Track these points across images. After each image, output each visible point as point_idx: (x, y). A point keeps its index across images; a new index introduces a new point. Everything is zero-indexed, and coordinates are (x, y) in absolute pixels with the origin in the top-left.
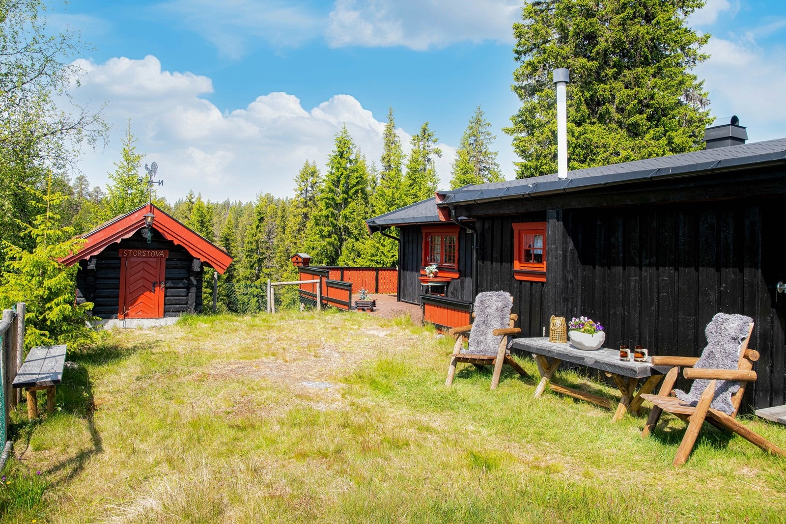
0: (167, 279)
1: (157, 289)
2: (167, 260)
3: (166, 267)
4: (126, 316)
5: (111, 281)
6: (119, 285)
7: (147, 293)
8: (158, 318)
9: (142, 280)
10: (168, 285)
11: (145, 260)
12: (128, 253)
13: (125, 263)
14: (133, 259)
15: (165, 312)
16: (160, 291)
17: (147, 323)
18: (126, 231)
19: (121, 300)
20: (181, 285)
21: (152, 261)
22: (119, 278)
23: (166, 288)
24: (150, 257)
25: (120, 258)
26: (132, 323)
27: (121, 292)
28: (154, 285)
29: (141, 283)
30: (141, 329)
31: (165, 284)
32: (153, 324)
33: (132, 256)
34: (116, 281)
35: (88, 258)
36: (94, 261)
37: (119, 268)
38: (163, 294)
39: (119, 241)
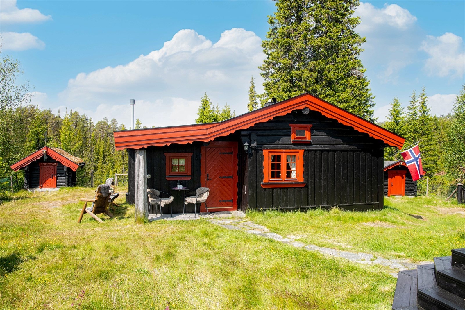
0: (57, 174)
1: (54, 177)
2: (57, 166)
3: (57, 169)
4: (42, 187)
5: (36, 175)
6: (39, 176)
7: (50, 179)
8: (54, 188)
9: (48, 174)
10: (58, 176)
11: (49, 166)
12: (42, 164)
13: (41, 168)
14: (44, 166)
15: (57, 186)
16: (55, 178)
17: (50, 190)
18: (38, 156)
19: (40, 181)
20: (63, 176)
21: (52, 167)
22: (39, 173)
23: (57, 177)
24: (51, 165)
25: (39, 166)
26: (45, 190)
27: (40, 178)
28: (52, 176)
29: (47, 175)
30: (48, 192)
31: (57, 175)
32: (52, 190)
33: (44, 165)
34: (38, 175)
35: (24, 166)
36: (27, 167)
37: (39, 170)
38: (56, 179)
39: (35, 160)
